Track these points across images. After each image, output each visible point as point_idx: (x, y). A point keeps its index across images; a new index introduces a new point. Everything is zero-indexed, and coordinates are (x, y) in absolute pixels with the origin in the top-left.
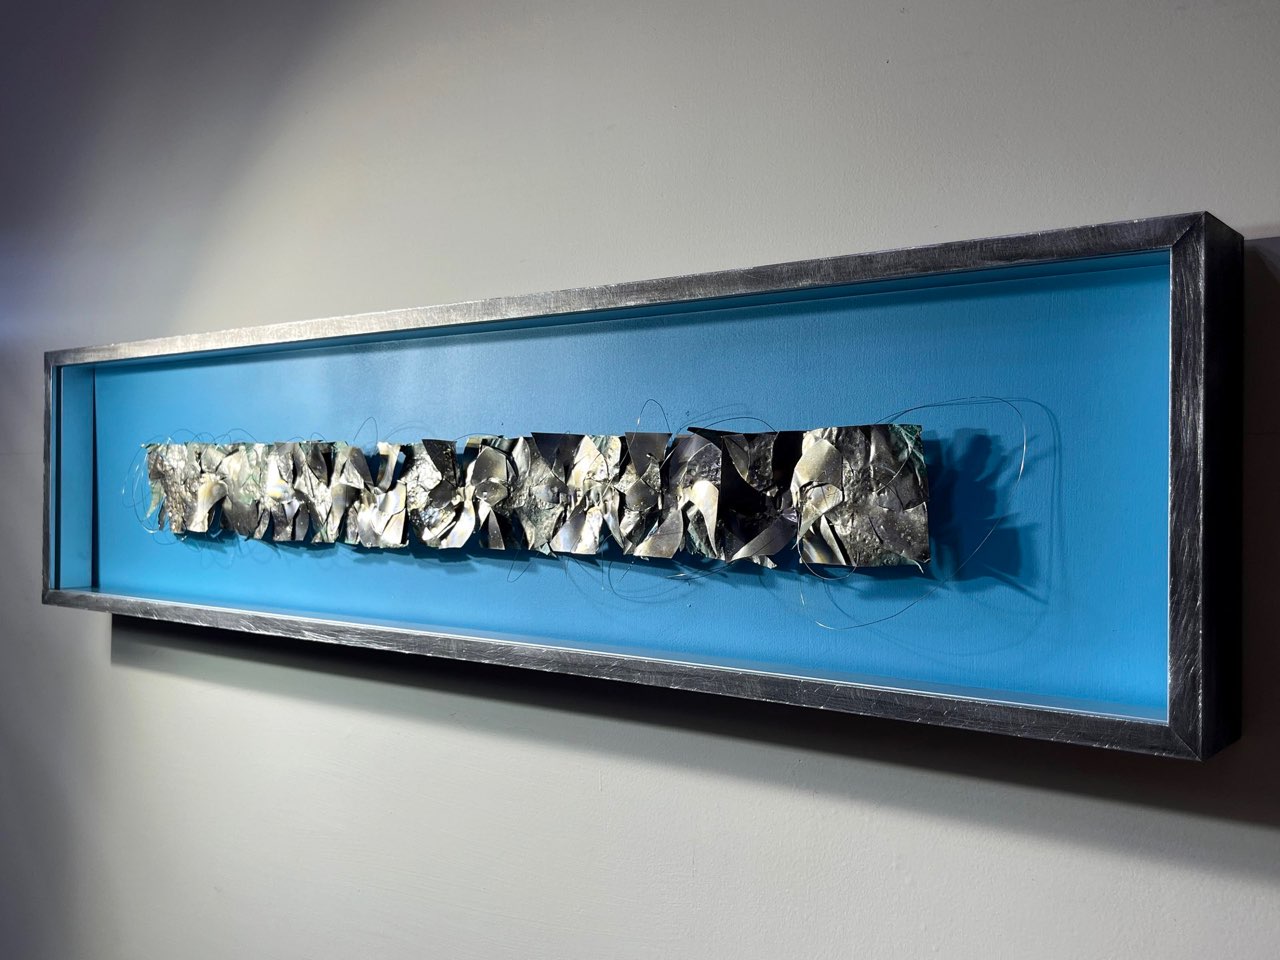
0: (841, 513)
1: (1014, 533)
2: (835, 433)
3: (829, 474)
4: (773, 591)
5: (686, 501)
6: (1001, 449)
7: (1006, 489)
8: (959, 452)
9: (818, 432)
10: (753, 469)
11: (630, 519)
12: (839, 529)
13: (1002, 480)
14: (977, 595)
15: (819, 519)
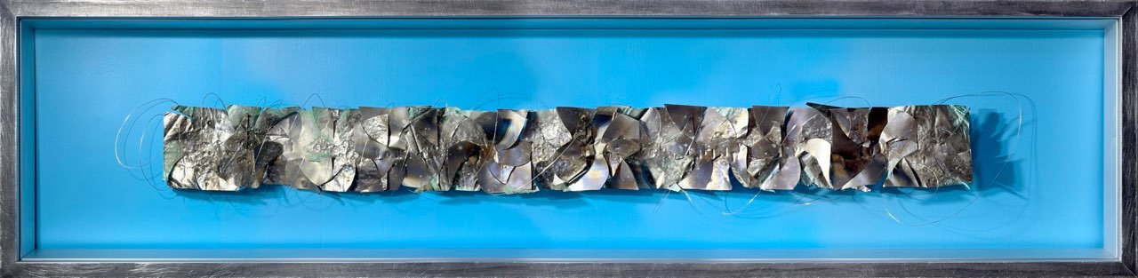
0: (916, 156)
1: (1011, 165)
2: (913, 108)
3: (909, 133)
4: (863, 205)
5: (802, 151)
6: (1005, 120)
7: (1007, 141)
8: (981, 121)
9: (901, 108)
10: (854, 129)
11: (757, 164)
12: (914, 166)
13: (1004, 137)
14: (990, 198)
15: (901, 161)
